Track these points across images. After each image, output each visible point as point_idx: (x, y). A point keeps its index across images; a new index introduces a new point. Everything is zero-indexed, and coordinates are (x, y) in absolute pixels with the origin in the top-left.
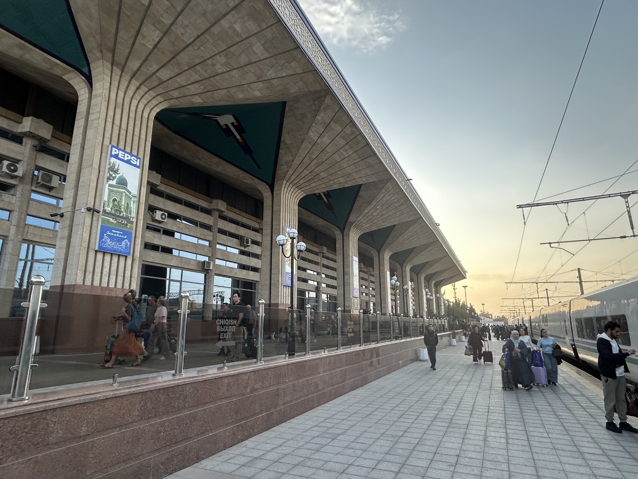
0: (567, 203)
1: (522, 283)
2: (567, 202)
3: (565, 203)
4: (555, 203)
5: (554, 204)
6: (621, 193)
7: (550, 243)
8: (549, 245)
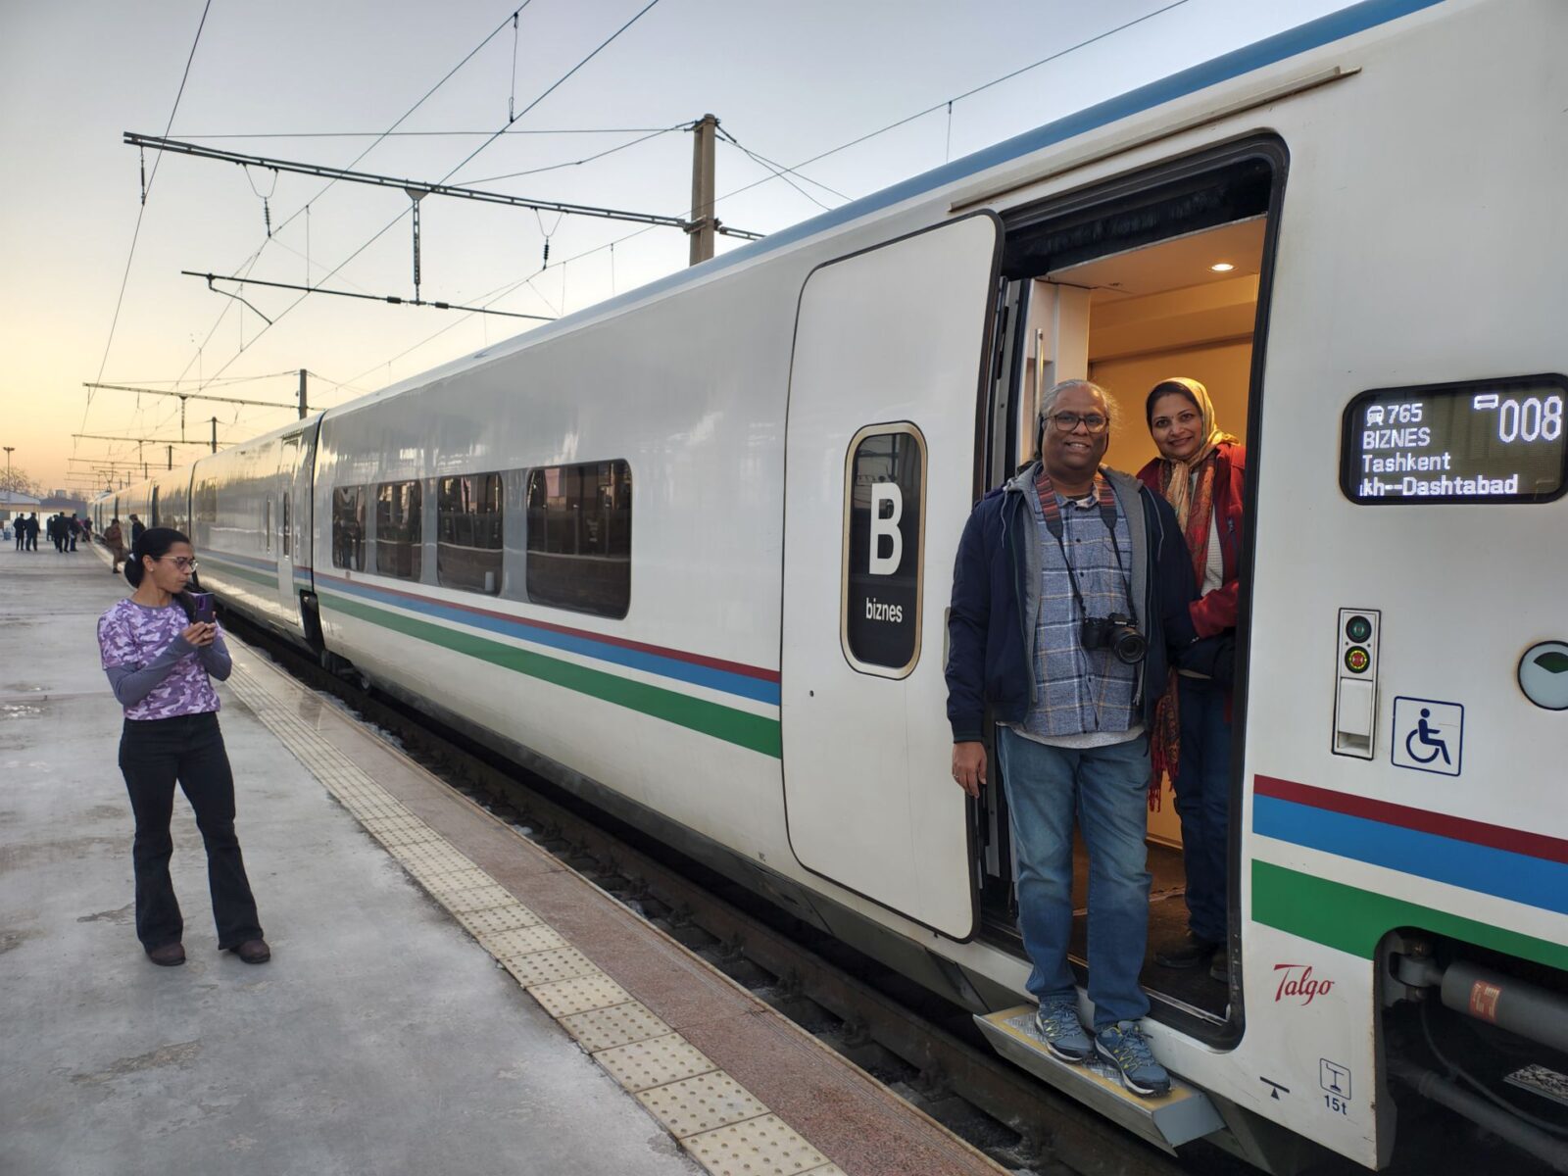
0: (276, 169)
1: (139, 390)
2: (276, 166)
3: (270, 167)
4: (241, 160)
5: (238, 162)
6: (407, 182)
7: (211, 277)
8: (206, 281)
